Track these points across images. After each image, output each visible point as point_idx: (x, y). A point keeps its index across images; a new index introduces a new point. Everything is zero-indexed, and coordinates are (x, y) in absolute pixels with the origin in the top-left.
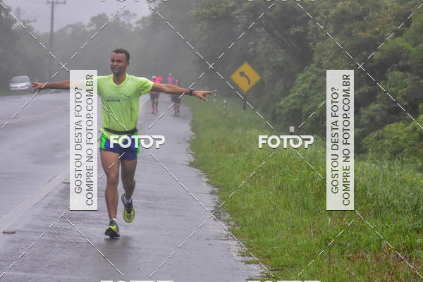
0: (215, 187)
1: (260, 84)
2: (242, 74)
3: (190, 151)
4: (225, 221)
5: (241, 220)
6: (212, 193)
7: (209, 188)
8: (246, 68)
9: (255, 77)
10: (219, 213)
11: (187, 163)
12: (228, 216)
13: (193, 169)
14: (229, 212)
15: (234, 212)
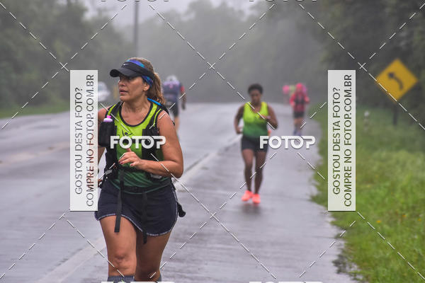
0: (343, 228)
1: (416, 89)
2: (391, 75)
3: (314, 182)
4: (350, 274)
5: (371, 273)
6: (338, 237)
7: (334, 231)
8: (397, 67)
9: (409, 80)
10: (344, 264)
11: (308, 198)
12: (355, 268)
13: (315, 205)
14: (358, 263)
15: (364, 262)
